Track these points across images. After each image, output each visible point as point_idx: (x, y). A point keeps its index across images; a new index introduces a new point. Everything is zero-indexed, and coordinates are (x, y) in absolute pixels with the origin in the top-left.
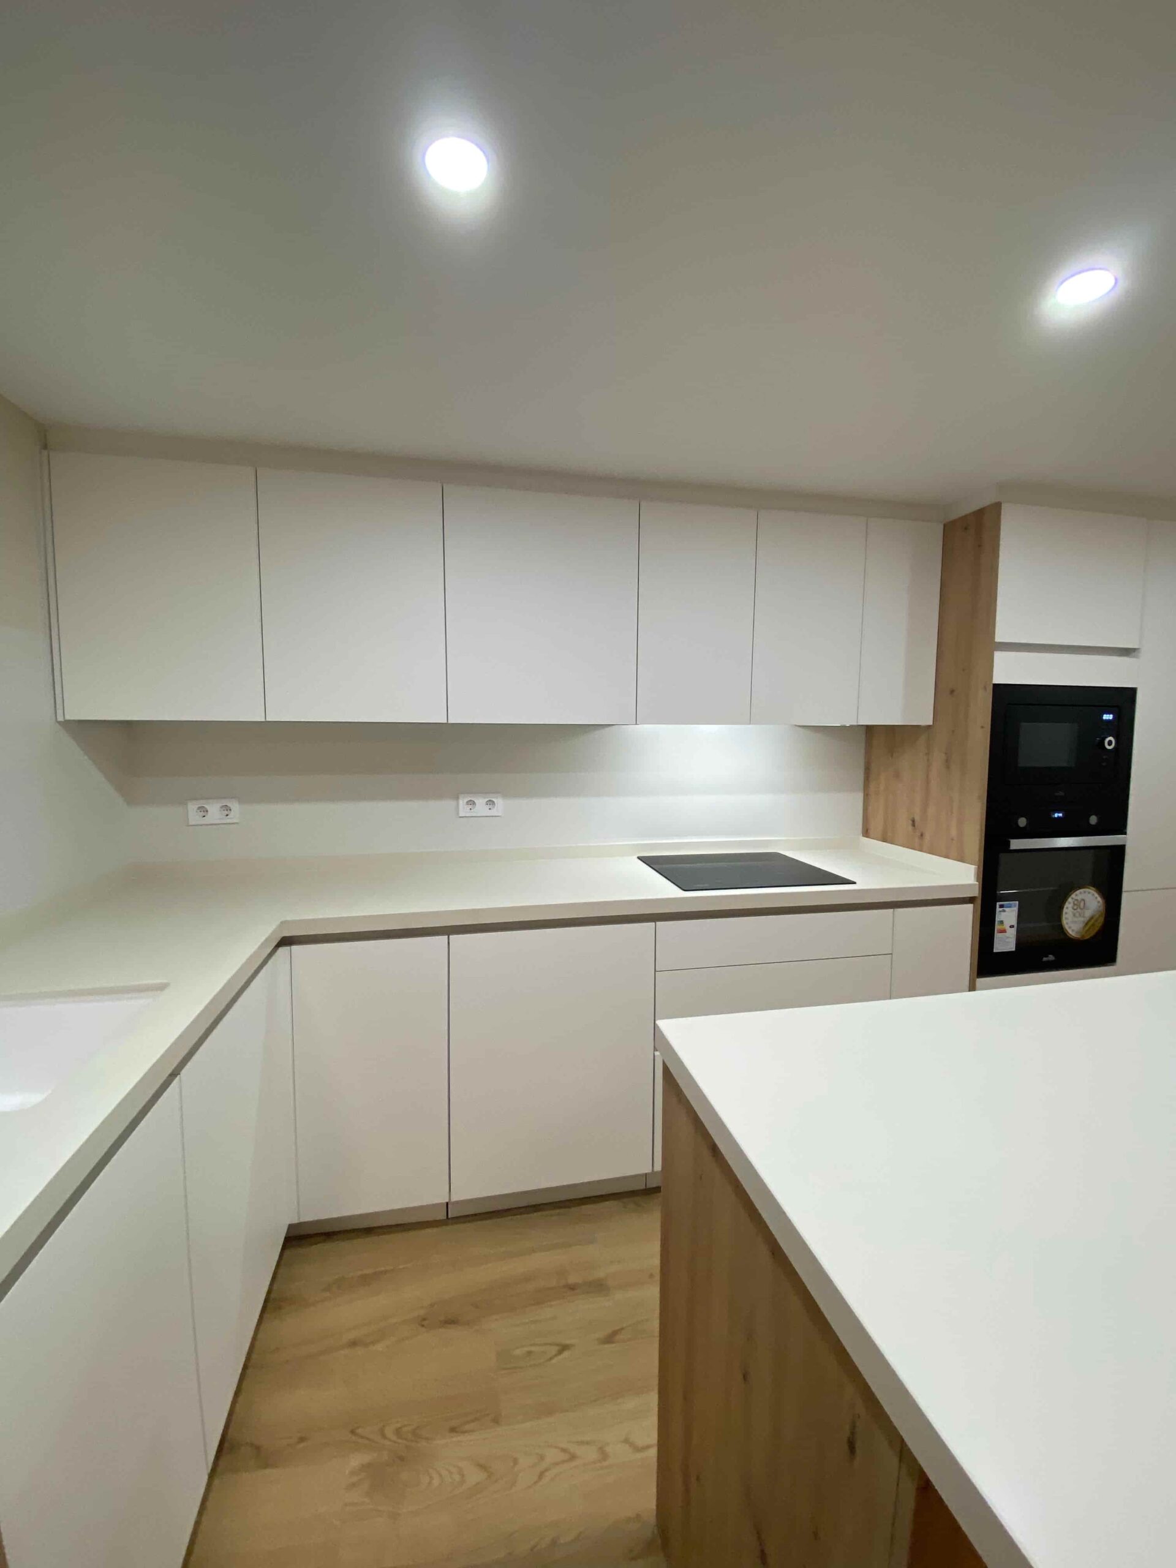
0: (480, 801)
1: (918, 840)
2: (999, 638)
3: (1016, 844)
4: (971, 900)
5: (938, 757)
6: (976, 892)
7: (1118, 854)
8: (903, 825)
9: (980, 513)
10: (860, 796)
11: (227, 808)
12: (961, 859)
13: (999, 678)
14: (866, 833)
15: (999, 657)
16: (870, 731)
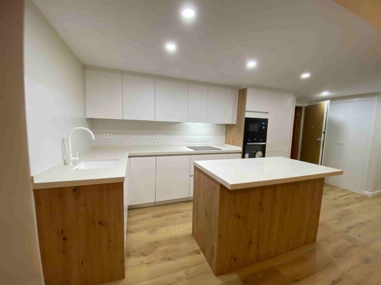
0: (158, 136)
1: (234, 144)
2: (246, 110)
3: (248, 144)
4: (241, 153)
5: (237, 129)
6: (242, 151)
7: (265, 146)
8: (231, 141)
9: (244, 89)
10: (224, 137)
11: (110, 136)
12: (240, 146)
13: (246, 116)
14: (226, 143)
15: (246, 113)
16: (227, 125)
